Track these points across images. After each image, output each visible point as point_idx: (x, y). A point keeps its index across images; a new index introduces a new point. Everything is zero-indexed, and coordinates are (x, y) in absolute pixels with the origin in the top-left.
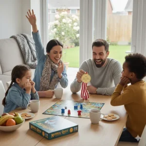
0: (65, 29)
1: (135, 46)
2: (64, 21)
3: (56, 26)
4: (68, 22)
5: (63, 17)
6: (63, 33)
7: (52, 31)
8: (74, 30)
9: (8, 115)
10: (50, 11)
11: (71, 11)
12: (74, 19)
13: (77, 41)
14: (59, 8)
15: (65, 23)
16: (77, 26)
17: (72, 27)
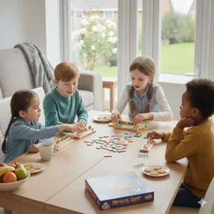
0: (96, 41)
1: (200, 66)
2: (94, 28)
3: (83, 36)
4: (101, 30)
5: (93, 23)
6: (93, 47)
7: (77, 43)
8: (109, 43)
9: (6, 167)
10: (75, 14)
11: (104, 14)
12: (109, 26)
13: (113, 59)
14: (87, 10)
15: (95, 33)
16: (113, 37)
17: (106, 38)
